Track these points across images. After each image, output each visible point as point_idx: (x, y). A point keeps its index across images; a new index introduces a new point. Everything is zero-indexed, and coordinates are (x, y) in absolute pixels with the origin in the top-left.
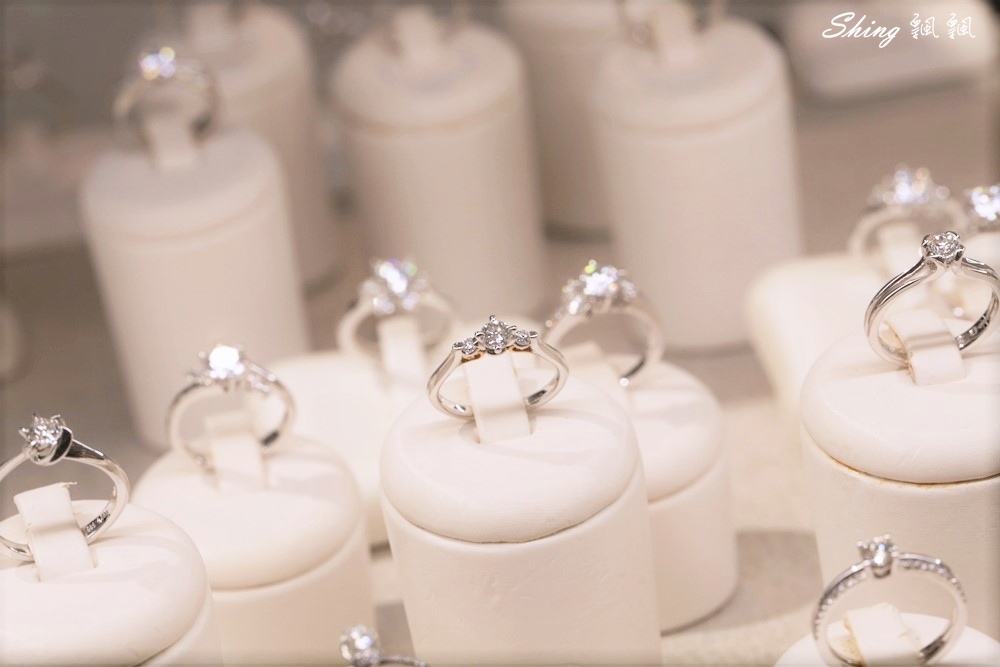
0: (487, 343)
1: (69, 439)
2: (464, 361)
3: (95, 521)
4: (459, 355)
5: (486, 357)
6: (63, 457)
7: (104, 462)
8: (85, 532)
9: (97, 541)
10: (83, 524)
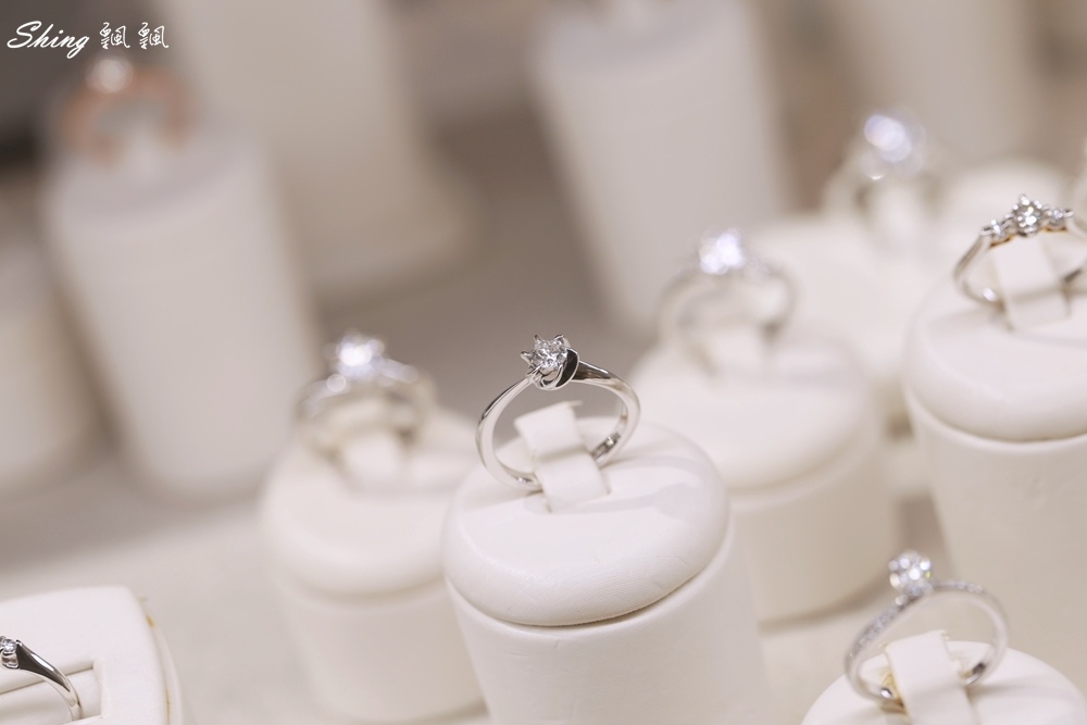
0: (1018, 226)
1: (576, 359)
2: (993, 245)
3: (604, 444)
4: (987, 241)
5: (1017, 240)
6: (570, 380)
7: (609, 382)
8: (594, 455)
9: (609, 464)
10: (592, 446)
